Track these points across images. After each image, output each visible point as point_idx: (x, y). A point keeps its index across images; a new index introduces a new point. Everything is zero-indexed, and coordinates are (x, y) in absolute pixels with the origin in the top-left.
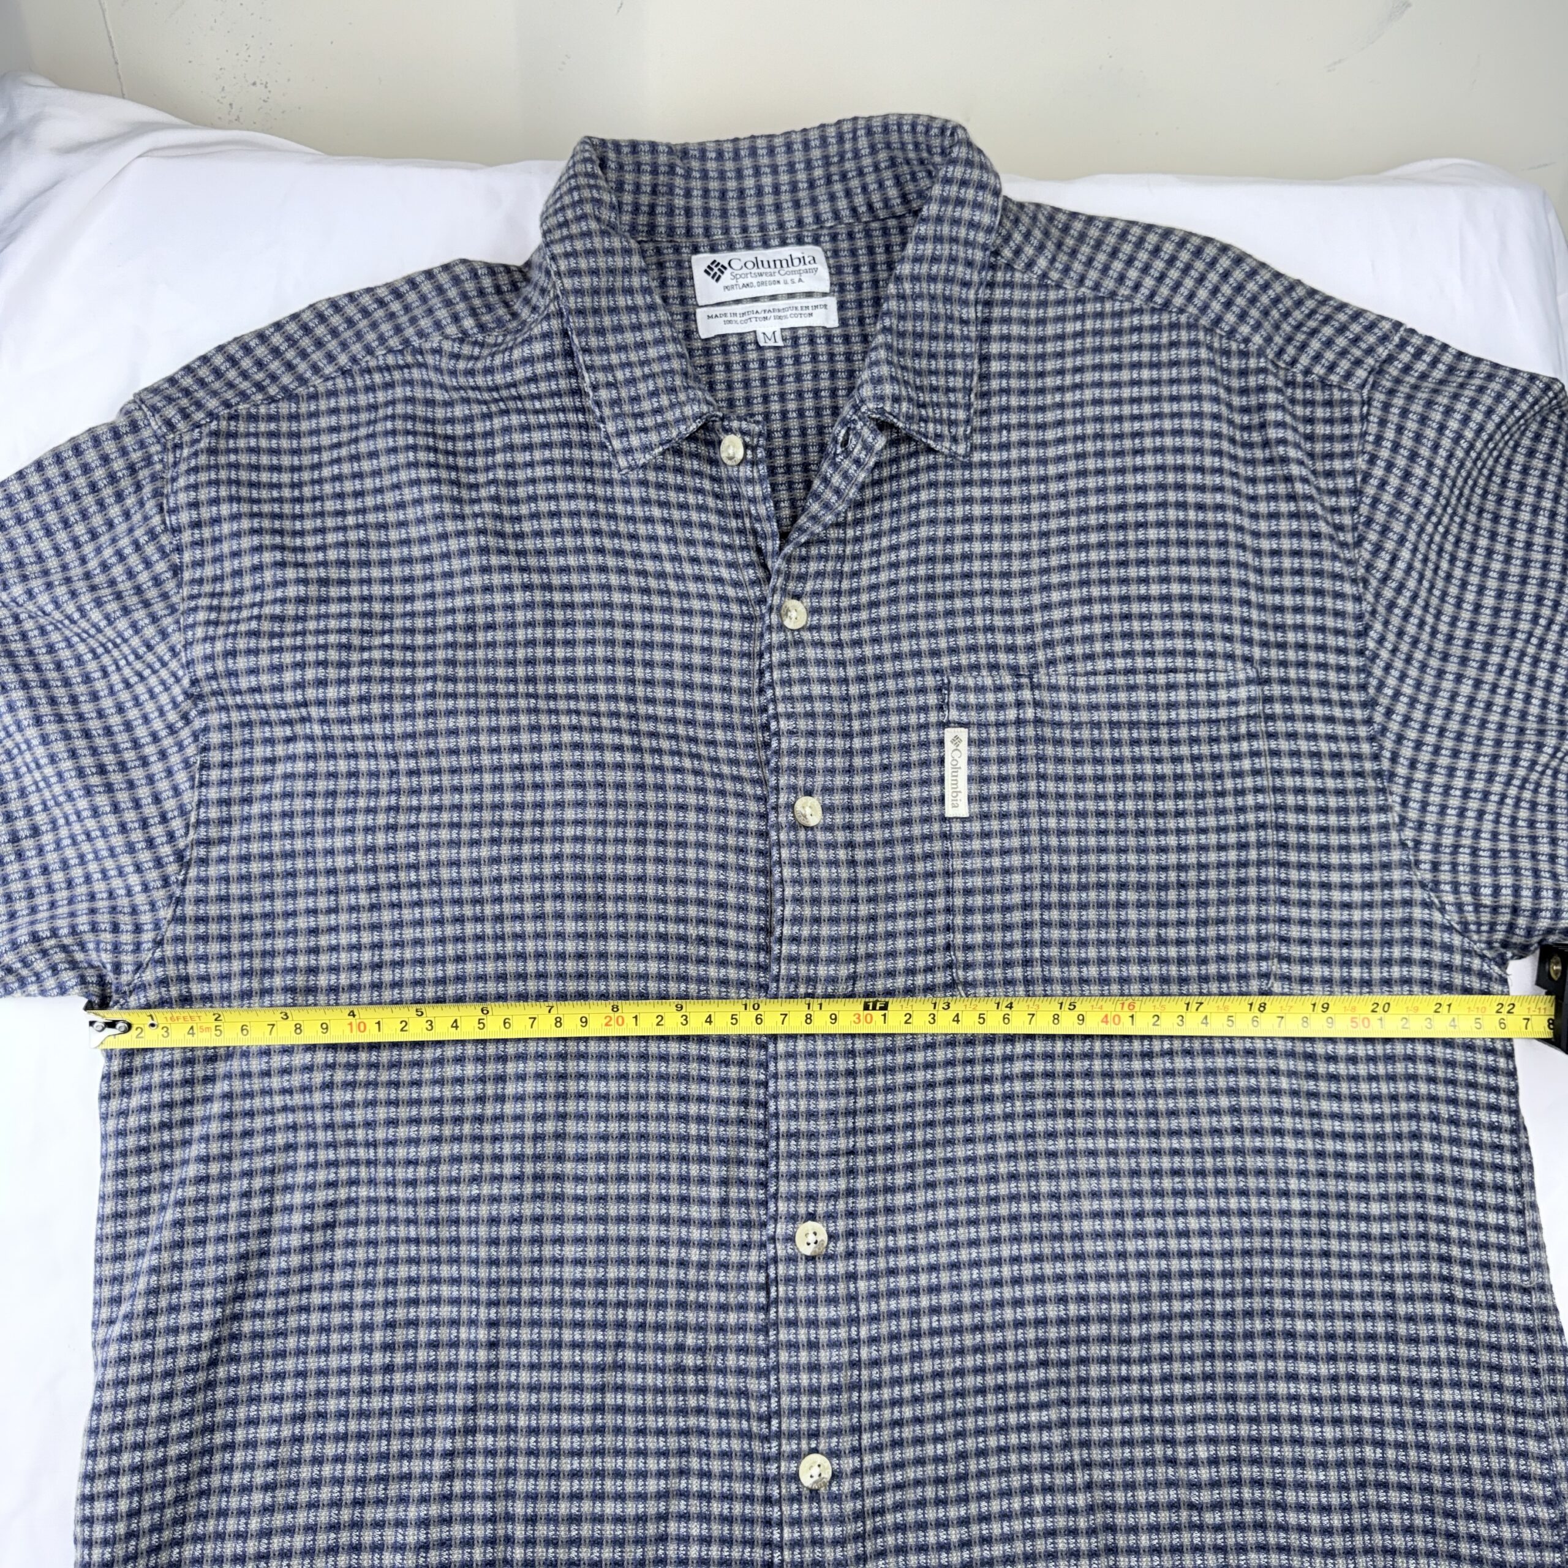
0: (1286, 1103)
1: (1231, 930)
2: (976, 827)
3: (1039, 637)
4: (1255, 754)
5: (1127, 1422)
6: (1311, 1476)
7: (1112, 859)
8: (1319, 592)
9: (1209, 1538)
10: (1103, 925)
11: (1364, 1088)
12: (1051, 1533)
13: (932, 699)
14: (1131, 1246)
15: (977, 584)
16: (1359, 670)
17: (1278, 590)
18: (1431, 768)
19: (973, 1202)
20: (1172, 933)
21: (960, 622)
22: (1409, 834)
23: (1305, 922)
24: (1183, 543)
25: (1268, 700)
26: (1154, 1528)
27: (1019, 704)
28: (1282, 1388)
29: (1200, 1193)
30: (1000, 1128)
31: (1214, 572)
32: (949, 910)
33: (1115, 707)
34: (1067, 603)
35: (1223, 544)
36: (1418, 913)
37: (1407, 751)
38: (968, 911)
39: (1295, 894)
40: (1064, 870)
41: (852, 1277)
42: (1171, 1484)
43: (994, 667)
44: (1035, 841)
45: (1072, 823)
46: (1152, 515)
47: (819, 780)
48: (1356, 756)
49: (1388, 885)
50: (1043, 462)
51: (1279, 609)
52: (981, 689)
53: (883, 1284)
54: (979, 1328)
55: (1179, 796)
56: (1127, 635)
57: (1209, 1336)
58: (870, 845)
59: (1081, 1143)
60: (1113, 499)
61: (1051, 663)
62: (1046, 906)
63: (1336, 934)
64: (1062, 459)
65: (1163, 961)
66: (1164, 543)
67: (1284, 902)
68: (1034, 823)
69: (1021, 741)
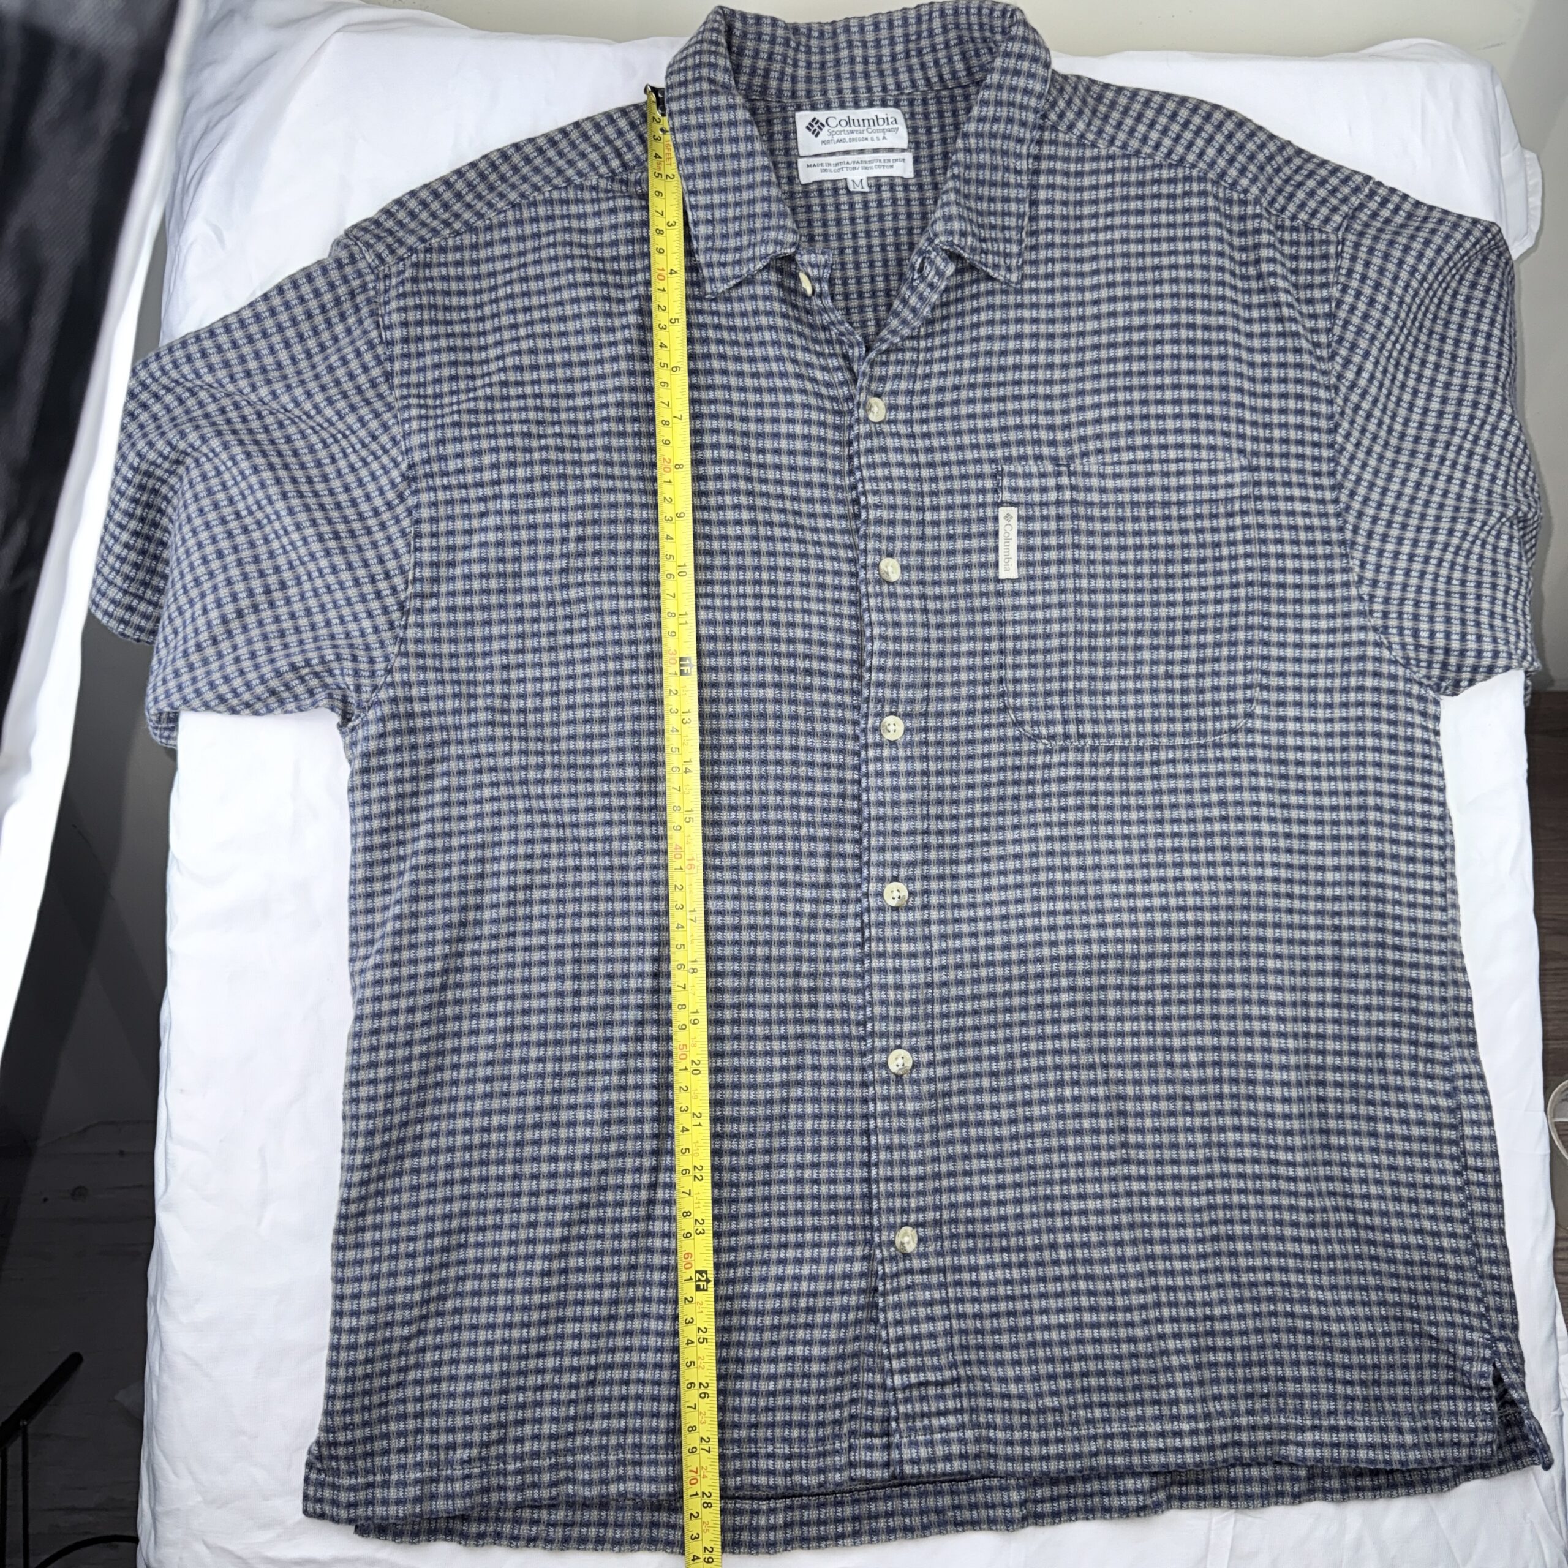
0: (1263, 797)
1: (1224, 667)
2: (1023, 586)
3: (1075, 433)
4: (1246, 527)
5: (1135, 1034)
6: (1276, 1075)
7: (1131, 612)
8: (1299, 397)
9: (1198, 1122)
10: (1123, 664)
11: (1325, 786)
12: (1078, 1116)
13: (989, 484)
14: (1140, 903)
15: (1025, 390)
16: (1330, 460)
17: (1268, 396)
18: (1384, 538)
19: (1019, 871)
20: (1177, 670)
21: (1011, 421)
22: (1365, 589)
23: (1282, 659)
24: (1192, 357)
25: (1257, 484)
26: (1156, 1114)
27: (1059, 488)
28: (1255, 1010)
29: (1194, 865)
30: (1040, 818)
31: (1216, 381)
32: (1001, 652)
33: (1136, 490)
34: (1098, 406)
35: (1223, 358)
36: (1371, 651)
37: (1366, 521)
38: (1017, 652)
39: (1274, 637)
40: (1093, 620)
41: (927, 923)
42: (1169, 1081)
43: (1038, 458)
44: (1070, 598)
45: (1100, 584)
46: (1168, 334)
47: (899, 545)
48: (1326, 529)
49: (1347, 630)
50: (1080, 289)
51: (1268, 411)
52: (1028, 476)
53: (950, 929)
54: (1023, 961)
55: (1186, 561)
56: (1146, 432)
57: (1199, 971)
58: (939, 598)
59: (1103, 830)
60: (1137, 321)
61: (1085, 454)
62: (1078, 649)
63: (1305, 668)
64: (1096, 287)
65: (1170, 691)
66: (1176, 357)
67: (1266, 643)
68: (1070, 584)
69: (1060, 518)
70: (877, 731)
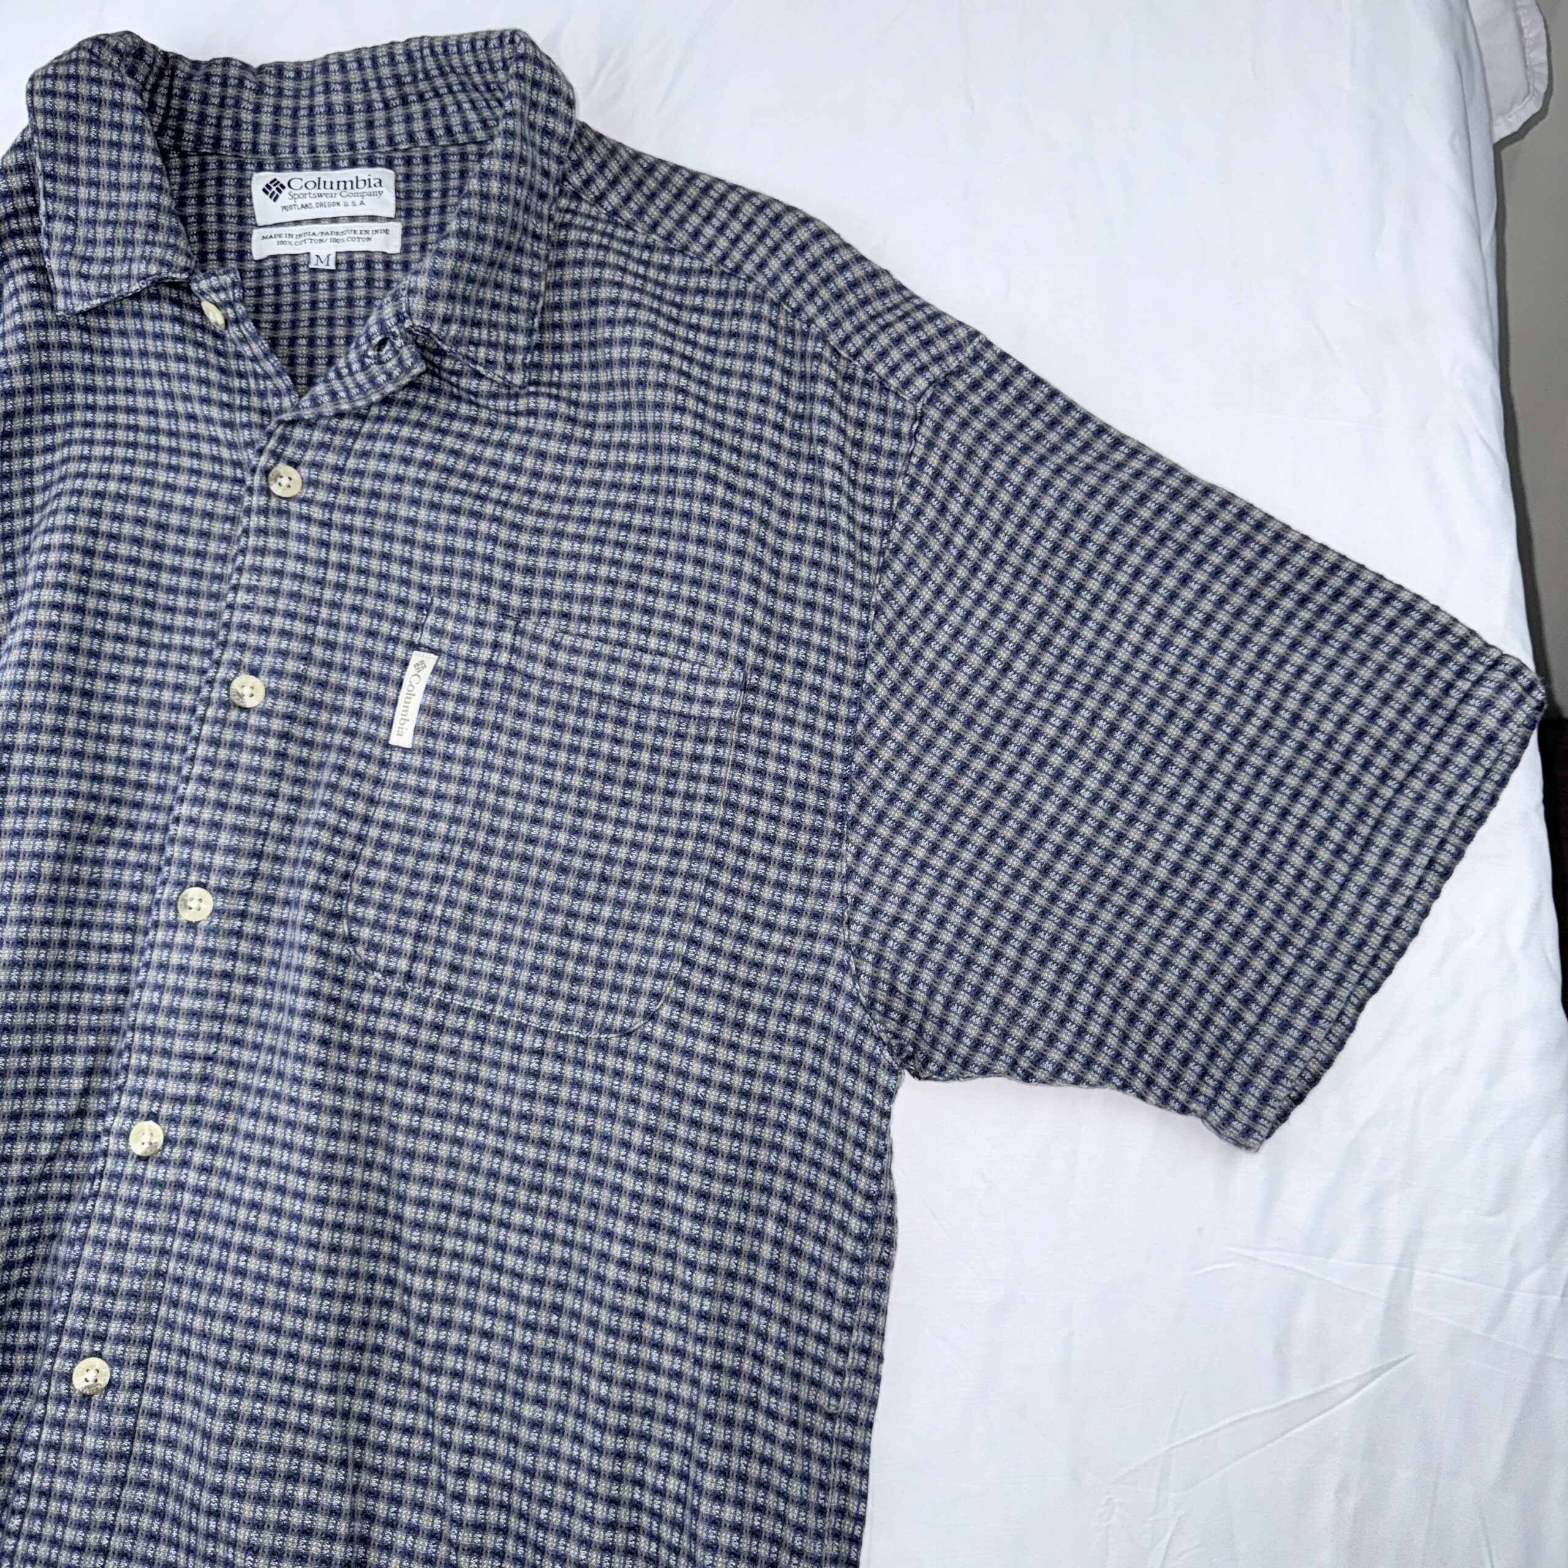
2: (416, 761)
3: (539, 582)
13: (411, 616)
16: (851, 703)
22: (852, 889)
23: (716, 951)
25: (748, 709)
27: (496, 646)
29: (530, 1210)
32: (360, 838)
33: (591, 675)
34: (575, 556)
38: (381, 845)
39: (714, 918)
40: (493, 831)
43: (484, 600)
44: (472, 793)
45: (515, 785)
48: (823, 792)
49: (812, 936)
52: (462, 619)
55: (629, 784)
56: (628, 606)
61: (545, 613)
62: (462, 864)
67: (701, 923)
68: (476, 774)
69: (486, 684)
70: (172, 904)
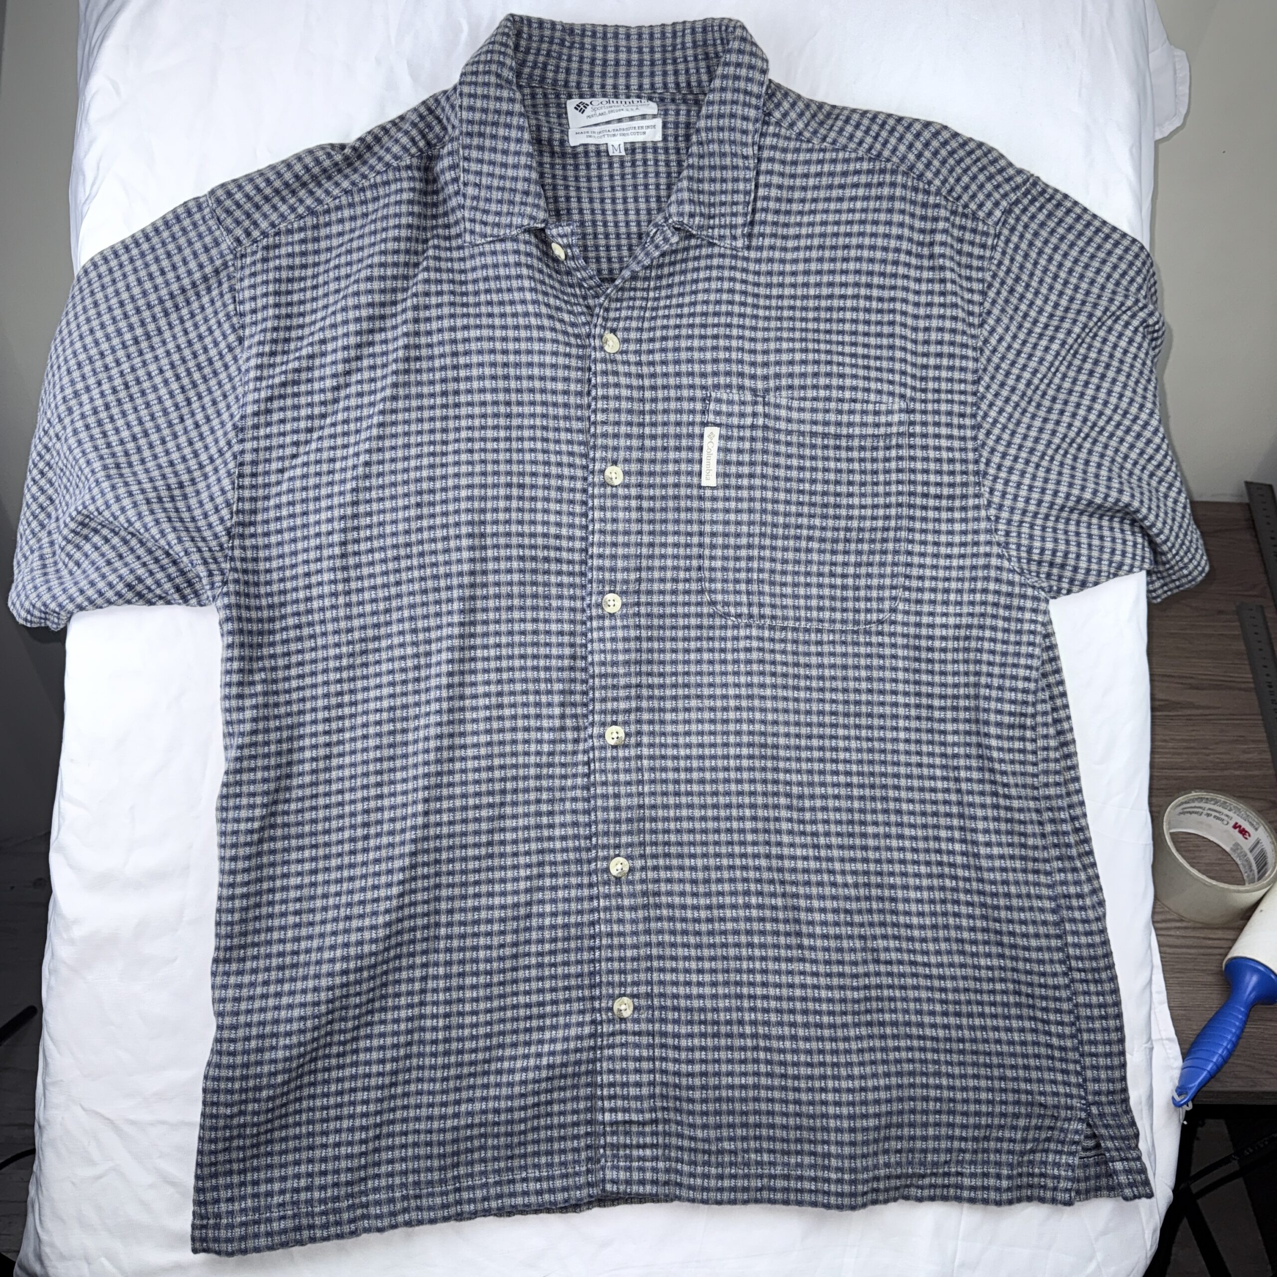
0: (901, 675)
1: (875, 570)
2: (720, 493)
3: (772, 370)
4: (900, 458)
6: (912, 894)
7: (805, 521)
8: (951, 356)
10: (797, 562)
13: (699, 406)
14: (804, 754)
16: (973, 405)
17: (926, 355)
18: (1011, 470)
20: (839, 570)
21: (722, 355)
23: (922, 566)
25: (912, 423)
27: (755, 415)
28: (894, 843)
30: (731, 679)
31: (885, 341)
32: (701, 545)
33: (815, 423)
35: (892, 323)
36: (994, 561)
37: (996, 459)
38: (713, 546)
39: (917, 548)
40: (775, 525)
41: (640, 758)
43: (741, 388)
44: (758, 506)
45: (782, 496)
46: (849, 303)
47: (622, 454)
48: (964, 461)
49: (976, 544)
50: (783, 261)
51: (925, 367)
52: (731, 402)
53: (658, 764)
55: (850, 483)
56: (829, 375)
57: (850, 810)
58: (652, 498)
59: (780, 692)
60: (825, 291)
61: (778, 389)
62: (762, 547)
63: (941, 573)
64: (795, 261)
65: (833, 587)
66: (855, 321)
67: (910, 553)
68: (758, 494)
69: (753, 439)
70: (599, 605)
